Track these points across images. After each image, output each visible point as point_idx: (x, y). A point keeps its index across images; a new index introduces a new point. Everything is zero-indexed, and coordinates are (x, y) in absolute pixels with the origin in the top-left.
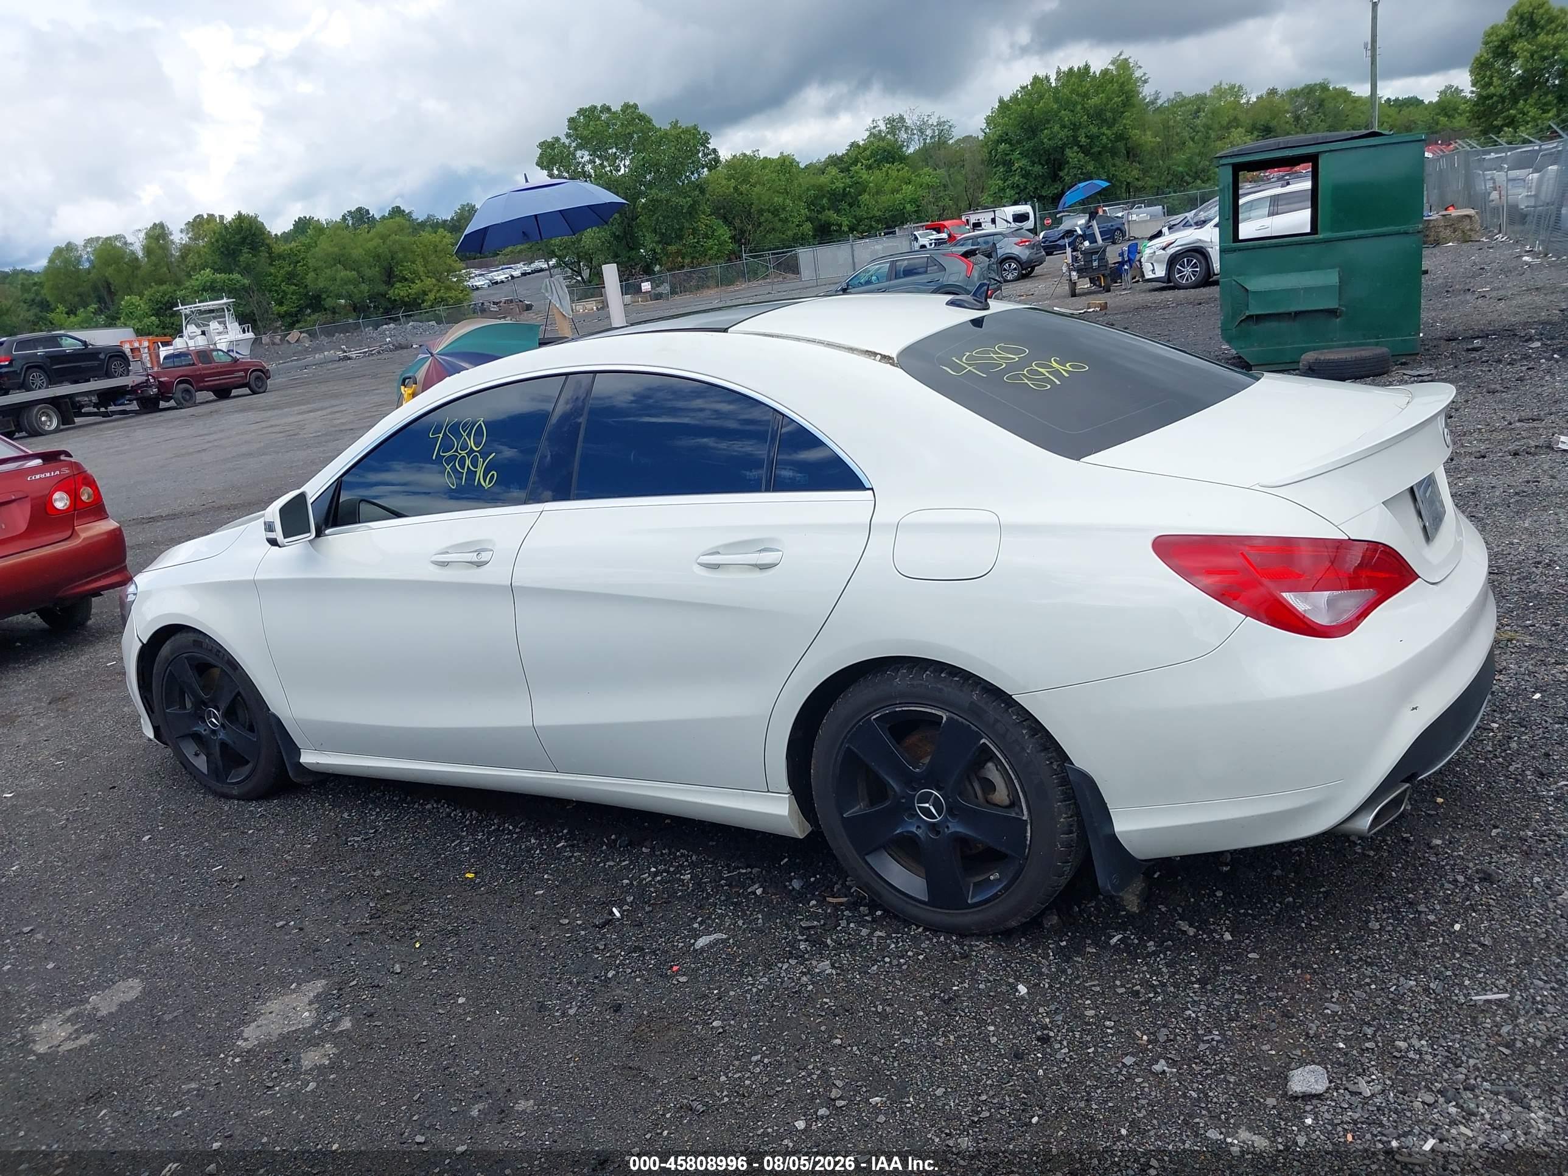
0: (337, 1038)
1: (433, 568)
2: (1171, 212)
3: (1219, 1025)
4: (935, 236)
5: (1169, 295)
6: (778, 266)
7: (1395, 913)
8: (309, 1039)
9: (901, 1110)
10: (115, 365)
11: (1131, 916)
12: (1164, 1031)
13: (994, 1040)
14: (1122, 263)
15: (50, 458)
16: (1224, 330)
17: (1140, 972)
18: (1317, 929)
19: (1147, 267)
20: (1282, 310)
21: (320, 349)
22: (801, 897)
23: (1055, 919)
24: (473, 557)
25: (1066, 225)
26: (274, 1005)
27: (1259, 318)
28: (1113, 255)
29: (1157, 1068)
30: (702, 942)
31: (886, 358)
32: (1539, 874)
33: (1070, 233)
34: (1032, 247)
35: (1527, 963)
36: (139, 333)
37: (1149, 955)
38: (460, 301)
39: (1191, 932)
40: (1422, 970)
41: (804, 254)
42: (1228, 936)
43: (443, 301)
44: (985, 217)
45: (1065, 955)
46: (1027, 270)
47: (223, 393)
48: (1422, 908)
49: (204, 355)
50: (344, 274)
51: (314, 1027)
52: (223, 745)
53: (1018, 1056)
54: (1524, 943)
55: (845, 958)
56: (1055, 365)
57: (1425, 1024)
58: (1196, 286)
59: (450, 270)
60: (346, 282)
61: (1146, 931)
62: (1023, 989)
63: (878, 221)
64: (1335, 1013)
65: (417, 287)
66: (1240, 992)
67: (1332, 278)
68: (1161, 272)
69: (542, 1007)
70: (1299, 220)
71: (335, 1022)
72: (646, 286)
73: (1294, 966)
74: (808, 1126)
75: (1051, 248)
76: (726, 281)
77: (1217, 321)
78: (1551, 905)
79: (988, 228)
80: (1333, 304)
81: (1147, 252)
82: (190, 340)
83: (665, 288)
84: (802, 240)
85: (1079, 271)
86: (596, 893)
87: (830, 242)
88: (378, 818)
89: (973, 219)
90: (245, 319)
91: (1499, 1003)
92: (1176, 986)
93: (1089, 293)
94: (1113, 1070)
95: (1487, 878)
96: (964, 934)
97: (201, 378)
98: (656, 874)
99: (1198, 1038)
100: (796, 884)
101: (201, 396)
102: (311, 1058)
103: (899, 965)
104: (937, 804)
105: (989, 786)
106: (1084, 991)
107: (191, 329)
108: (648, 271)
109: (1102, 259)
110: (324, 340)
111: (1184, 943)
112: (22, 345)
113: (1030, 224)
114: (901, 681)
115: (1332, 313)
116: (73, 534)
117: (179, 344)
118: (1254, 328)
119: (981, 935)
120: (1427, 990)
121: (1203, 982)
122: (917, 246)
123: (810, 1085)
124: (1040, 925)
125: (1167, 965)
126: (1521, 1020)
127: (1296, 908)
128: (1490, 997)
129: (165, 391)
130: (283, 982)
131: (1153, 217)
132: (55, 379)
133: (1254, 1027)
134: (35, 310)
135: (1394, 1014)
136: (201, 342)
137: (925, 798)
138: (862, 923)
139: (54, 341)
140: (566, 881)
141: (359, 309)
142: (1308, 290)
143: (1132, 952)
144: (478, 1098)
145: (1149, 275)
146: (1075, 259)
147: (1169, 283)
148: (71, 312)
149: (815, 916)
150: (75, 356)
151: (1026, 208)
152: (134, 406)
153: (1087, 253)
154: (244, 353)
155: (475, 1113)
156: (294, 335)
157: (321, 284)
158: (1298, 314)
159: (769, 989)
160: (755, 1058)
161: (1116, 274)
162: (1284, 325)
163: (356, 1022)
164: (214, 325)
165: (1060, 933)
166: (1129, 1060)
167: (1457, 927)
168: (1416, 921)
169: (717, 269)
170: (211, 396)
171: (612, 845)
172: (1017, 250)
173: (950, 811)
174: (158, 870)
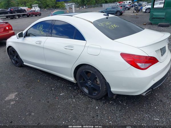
0: (15, 101)
1: (35, 44)
2: (148, 3)
3: (120, 117)
4: (119, 4)
5: (145, 14)
6: (100, 6)
7: (148, 104)
8: (12, 100)
9: (76, 123)
10: (24, 11)
11: (114, 99)
12: (113, 117)
13: (91, 114)
14: (140, 9)
15: (6, 23)
16: (150, 19)
17: (113, 108)
18: (137, 105)
19: (143, 10)
20: (157, 17)
21: (47, 11)
22: (75, 90)
23: (104, 98)
24: (39, 43)
25: (135, 4)
26: (11, 95)
27: (154, 18)
28: (139, 8)
29: (110, 122)
30: (61, 94)
31: (91, 22)
32: (169, 101)
33: (135, 5)
34: (130, 6)
35: (163, 115)
36: (28, 8)
37: (114, 105)
38: (64, 7)
39: (121, 103)
40: (149, 114)
41: (103, 5)
42: (125, 104)
43: (62, 7)
44: (125, 2)
45: (104, 103)
46: (129, 9)
47: (36, 16)
48: (151, 104)
49: (34, 11)
50: (51, 3)
51: (14, 99)
52: (16, 60)
53: (93, 117)
54: (164, 112)
55: (77, 99)
56: (114, 26)
57: (147, 122)
58: (149, 13)
59: (63, 3)
60: (51, 4)
61: (115, 102)
62: (97, 108)
63: (113, 1)
64: (135, 118)
65: (59, 5)
66: (124, 113)
67: (164, 14)
68: (145, 11)
69: (40, 100)
70: (162, 6)
71: (16, 98)
72: (85, 7)
73: (132, 110)
74: (64, 123)
75: (132, 7)
76: (94, 7)
77: (149, 18)
78: (169, 107)
79: (126, 3)
80: (164, 17)
81: (143, 8)
82: (33, 9)
83: (87, 7)
84: (103, 3)
85: (135, 10)
86: (52, 86)
87: (107, 3)
88: (32, 71)
89: (124, 2)
90: (40, 7)
91: (158, 120)
92: (116, 110)
93: (135, 13)
94: (104, 122)
95: (161, 101)
96: (92, 98)
97: (34, 14)
98: (59, 84)
99: (117, 119)
100: (75, 88)
101: (34, 16)
102: (12, 103)
103: (83, 102)
104: (90, 83)
105: (97, 81)
106: (105, 109)
107: (33, 8)
108: (85, 5)
109: (138, 8)
110: (48, 10)
111: (119, 104)
112: (14, 8)
113: (131, 3)
114: (87, 67)
115: (164, 18)
116: (9, 32)
117: (32, 9)
118: (153, 19)
119: (94, 99)
120: (148, 117)
121: (120, 110)
122: (117, 5)
123: (66, 117)
124: (102, 99)
125: (116, 107)
126: (160, 124)
127: (135, 101)
128: (157, 119)
129: (30, 15)
130: (13, 92)
131: (146, 4)
132: (18, 12)
133: (124, 118)
134: (18, 4)
135: (143, 120)
136: (34, 9)
137: (89, 82)
138: (81, 95)
139: (18, 8)
140: (49, 83)
141: (53, 7)
142: (161, 15)
143: (112, 104)
144: (28, 112)
145: (143, 11)
146: (134, 8)
147: (145, 12)
148: (21, 5)
149: (76, 93)
150: (20, 10)
151: (131, 1)
152: (26, 16)
153: (136, 8)
154: (39, 11)
155: (27, 114)
156: (45, 9)
157: (49, 4)
158: (159, 18)
159: (67, 102)
160: (62, 112)
161: (139, 10)
162: (157, 19)
163: (19, 99)
164: (36, 8)
165: (104, 100)
166: (107, 121)
167: (155, 108)
168: (150, 106)
169: (93, 5)
170: (35, 16)
171: (56, 79)
172: (128, 6)
173: (92, 84)
174: (6, 75)
